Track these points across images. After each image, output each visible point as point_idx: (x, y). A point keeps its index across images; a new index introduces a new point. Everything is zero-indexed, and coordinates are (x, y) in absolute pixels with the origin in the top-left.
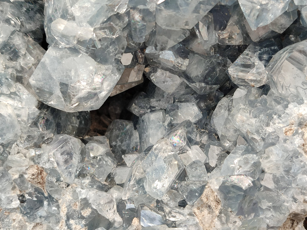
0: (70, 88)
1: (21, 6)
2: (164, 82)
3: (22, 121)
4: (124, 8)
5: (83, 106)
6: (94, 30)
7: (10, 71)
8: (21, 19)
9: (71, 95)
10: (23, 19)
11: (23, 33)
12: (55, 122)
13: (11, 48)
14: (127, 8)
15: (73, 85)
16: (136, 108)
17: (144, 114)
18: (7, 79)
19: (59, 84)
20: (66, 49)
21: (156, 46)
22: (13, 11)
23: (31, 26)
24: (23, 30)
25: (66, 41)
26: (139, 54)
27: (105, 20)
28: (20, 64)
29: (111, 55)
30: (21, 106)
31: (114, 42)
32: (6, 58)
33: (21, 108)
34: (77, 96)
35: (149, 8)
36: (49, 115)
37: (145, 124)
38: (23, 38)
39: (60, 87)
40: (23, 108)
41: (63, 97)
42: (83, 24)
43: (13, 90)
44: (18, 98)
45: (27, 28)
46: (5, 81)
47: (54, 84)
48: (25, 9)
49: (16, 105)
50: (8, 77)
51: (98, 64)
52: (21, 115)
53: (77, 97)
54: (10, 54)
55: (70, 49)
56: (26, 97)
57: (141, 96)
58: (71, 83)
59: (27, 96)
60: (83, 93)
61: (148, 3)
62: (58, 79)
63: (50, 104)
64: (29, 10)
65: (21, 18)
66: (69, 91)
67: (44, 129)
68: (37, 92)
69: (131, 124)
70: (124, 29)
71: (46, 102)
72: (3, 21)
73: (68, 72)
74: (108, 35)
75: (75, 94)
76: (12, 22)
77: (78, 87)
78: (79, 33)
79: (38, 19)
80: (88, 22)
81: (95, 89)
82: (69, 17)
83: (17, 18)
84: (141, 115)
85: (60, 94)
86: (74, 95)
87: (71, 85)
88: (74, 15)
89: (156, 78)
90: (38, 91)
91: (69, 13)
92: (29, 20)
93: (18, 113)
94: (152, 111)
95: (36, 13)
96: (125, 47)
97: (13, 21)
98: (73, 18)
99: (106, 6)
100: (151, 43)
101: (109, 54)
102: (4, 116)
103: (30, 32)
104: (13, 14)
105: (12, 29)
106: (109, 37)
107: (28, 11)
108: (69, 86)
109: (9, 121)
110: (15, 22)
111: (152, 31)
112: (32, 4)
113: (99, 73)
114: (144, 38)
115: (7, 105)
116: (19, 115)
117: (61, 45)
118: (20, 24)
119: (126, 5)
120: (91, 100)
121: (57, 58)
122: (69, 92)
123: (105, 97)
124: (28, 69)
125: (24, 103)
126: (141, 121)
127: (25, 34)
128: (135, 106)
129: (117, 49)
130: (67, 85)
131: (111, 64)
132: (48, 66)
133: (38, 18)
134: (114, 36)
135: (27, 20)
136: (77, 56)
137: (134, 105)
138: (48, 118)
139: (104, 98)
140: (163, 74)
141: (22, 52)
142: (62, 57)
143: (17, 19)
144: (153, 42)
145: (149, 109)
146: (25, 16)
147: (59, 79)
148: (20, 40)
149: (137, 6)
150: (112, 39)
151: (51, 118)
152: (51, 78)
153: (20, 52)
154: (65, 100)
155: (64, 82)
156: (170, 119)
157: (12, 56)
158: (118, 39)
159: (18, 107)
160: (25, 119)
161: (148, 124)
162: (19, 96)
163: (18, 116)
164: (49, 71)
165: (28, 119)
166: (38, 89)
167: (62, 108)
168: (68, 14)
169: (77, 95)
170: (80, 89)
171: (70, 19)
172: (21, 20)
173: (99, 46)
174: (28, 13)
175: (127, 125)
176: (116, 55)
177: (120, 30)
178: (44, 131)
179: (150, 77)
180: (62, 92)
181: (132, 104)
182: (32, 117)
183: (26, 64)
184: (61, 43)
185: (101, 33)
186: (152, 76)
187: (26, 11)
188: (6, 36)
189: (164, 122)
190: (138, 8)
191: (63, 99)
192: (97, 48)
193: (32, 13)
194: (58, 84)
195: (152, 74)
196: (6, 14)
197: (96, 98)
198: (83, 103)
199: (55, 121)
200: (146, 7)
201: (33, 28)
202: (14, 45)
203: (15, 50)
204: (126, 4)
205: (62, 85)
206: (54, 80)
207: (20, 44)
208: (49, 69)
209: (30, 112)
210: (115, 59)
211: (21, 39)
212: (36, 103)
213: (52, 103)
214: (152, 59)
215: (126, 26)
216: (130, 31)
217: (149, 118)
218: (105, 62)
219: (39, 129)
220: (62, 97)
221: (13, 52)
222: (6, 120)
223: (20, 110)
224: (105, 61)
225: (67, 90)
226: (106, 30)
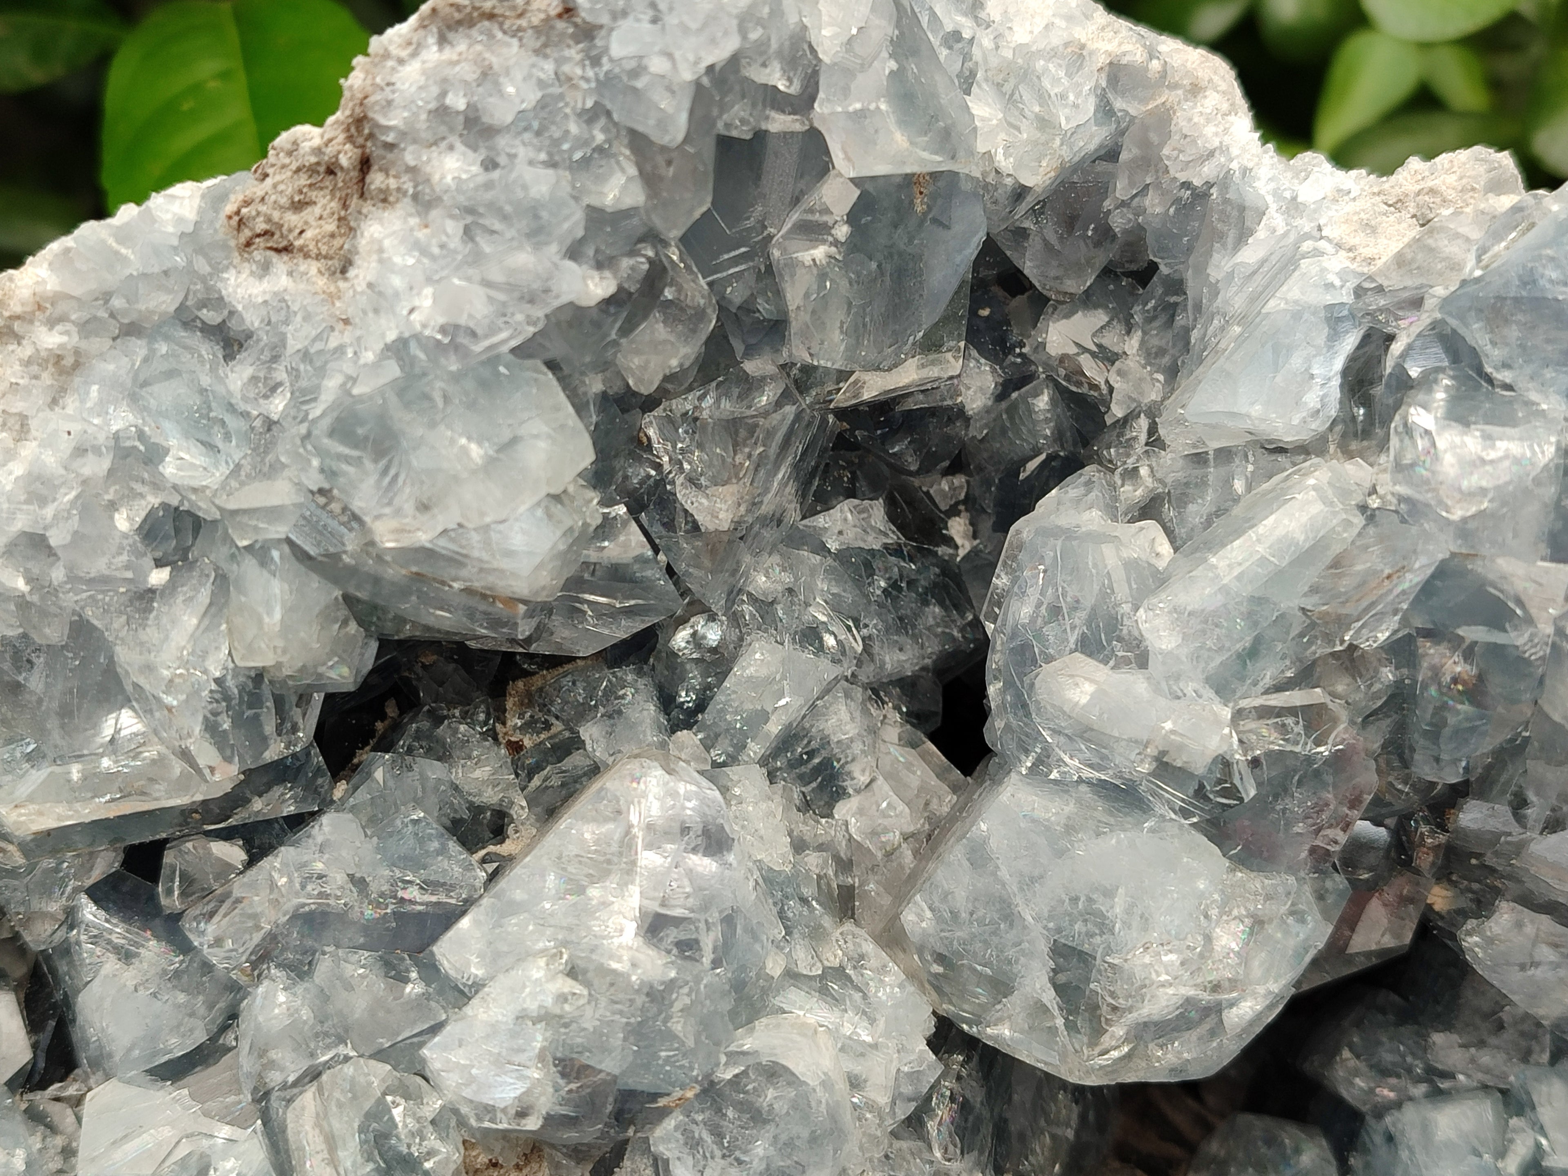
0: (1099, 971)
1: (870, 572)
2: (1523, 967)
3: (871, 1106)
4: (1384, 627)
5: (1148, 1058)
6: (1233, 717)
7: (813, 861)
8: (866, 626)
9: (1105, 1008)
10: (873, 625)
11: (865, 687)
12: (992, 1116)
13: (811, 754)
14: (1396, 626)
15: (1116, 961)
16: (1356, 1073)
17: (1398, 1105)
18: (804, 901)
19: (1046, 950)
20: (1083, 788)
21: (1519, 804)
22: (835, 590)
23: (903, 657)
24: (867, 674)
25: (1088, 755)
26: (1424, 829)
27: (1289, 674)
28: (847, 830)
29: (1299, 828)
30: (868, 1039)
31: (1317, 773)
32: (790, 800)
33: (870, 1046)
34: (1135, 1015)
35: (1519, 642)
36: (974, 1084)
37: (1404, 1154)
38: (866, 712)
39: (1052, 964)
40: (875, 1046)
41: (1061, 1009)
42: (1181, 685)
43: (834, 956)
44: (857, 996)
45: (888, 666)
46: (801, 914)
47: (1025, 945)
48: (883, 584)
49: (847, 1029)
50: (808, 891)
51: (1233, 871)
52: (865, 1081)
53: (1131, 1018)
54: (803, 779)
55: (1102, 788)
56: (891, 996)
57: (1383, 1011)
58: (1109, 951)
59: (897, 990)
60: (1164, 1004)
61: (1516, 622)
62: (1045, 927)
63: (990, 1037)
64: (900, 589)
65: (867, 621)
66: (1092, 986)
67: (951, 1148)
68: (936, 975)
69: (1321, 1146)
70: (1369, 718)
71: (969, 1023)
72: (796, 633)
73: (1095, 896)
74: (1297, 743)
75: (1122, 1002)
76: (830, 641)
77: (1139, 974)
78: (1168, 725)
79: (929, 629)
80: (1208, 680)
81: (1216, 988)
82: (1120, 654)
83: (851, 623)
84: (1380, 1111)
85: (1049, 997)
86: (1115, 1009)
87: (1108, 959)
88: (1147, 643)
89: (1490, 941)
90: (937, 969)
91: (1125, 631)
92: (898, 633)
93: (857, 1068)
94: (1437, 1095)
95: (926, 603)
96: (1368, 798)
97: (833, 633)
98: (1142, 661)
99: (1300, 614)
100: (1497, 789)
101: (1289, 825)
102: (805, 1083)
103: (891, 683)
104: (835, 606)
105: (828, 671)
106: (1298, 749)
107: (894, 593)
108: (1098, 962)
109: (823, 1108)
110: (839, 642)
111: (1512, 740)
112: (911, 560)
113: (1235, 912)
114: (1464, 764)
115: (816, 1032)
116: (856, 1077)
117: (1063, 769)
118: (859, 649)
119: (1397, 618)
120: (1186, 1035)
121: (1048, 828)
122: (1092, 991)
123: (1251, 1023)
124: (879, 855)
125: (881, 1023)
126: (1378, 1139)
127: (875, 691)
128: (1353, 1062)
129: (1327, 805)
130: (1084, 958)
131: (1291, 870)
132: (999, 862)
133: (931, 621)
134: (1321, 749)
135: (887, 630)
136: (1139, 824)
137: (1346, 1053)
138: (968, 1095)
139: (1244, 1030)
140: (1519, 925)
141: (857, 774)
142: (1070, 829)
143: (849, 629)
144: (1508, 783)
145: (1418, 1080)
146: (879, 615)
147: (1051, 925)
148: (852, 719)
149: (1459, 626)
150: (1309, 760)
151: (979, 1099)
152: (1009, 916)
153: (849, 773)
154: (1071, 1026)
155: (1074, 945)
156: (1530, 1143)
157: (813, 790)
158: (1338, 760)
159: (858, 1041)
160: (883, 1100)
161: (1421, 1157)
162: (860, 990)
163: (855, 1083)
164: (1004, 885)
165: (893, 1102)
166: (940, 958)
167: (1049, 1060)
168: (1120, 639)
169: (1130, 1010)
170: (1147, 982)
171: (1127, 662)
172: (865, 632)
173: (1250, 792)
174: (895, 599)
175: (1298, 1151)
176: (1318, 832)
177: (1352, 722)
178: (949, 1160)
179: (1461, 934)
180: (1060, 989)
181: (1337, 1051)
182: (907, 1089)
183: (874, 833)
184: (1067, 759)
185: (1265, 732)
186: (1469, 933)
187: (885, 591)
188: (801, 701)
189: (1501, 1153)
190: (1462, 639)
191: (1060, 1022)
192: (1241, 799)
193: (908, 601)
194: (1043, 947)
195: (1471, 924)
196: (807, 605)
197: (1206, 1026)
198: (1151, 1046)
199: (992, 1111)
200: (1502, 634)
201: (907, 666)
202: (826, 742)
203: (827, 764)
204: (1395, 612)
205: (1061, 955)
206: (1025, 927)
207: (852, 740)
208: (1004, 873)
209: (906, 1069)
210: (1313, 850)
211: (857, 714)
212: (929, 1026)
213: (1006, 1031)
214: (1478, 856)
215: (1379, 703)
216: (1401, 728)
217: (1426, 1129)
218: (1265, 860)
219: (930, 1148)
220: (1056, 1012)
221: (817, 770)
222: (813, 1104)
223: (862, 1055)
224: (1265, 854)
225: (1088, 980)
226: (1290, 721)
